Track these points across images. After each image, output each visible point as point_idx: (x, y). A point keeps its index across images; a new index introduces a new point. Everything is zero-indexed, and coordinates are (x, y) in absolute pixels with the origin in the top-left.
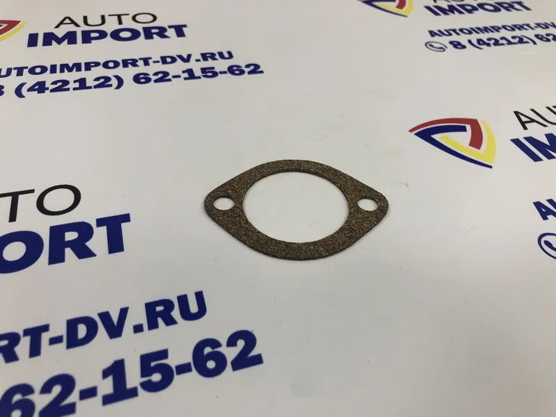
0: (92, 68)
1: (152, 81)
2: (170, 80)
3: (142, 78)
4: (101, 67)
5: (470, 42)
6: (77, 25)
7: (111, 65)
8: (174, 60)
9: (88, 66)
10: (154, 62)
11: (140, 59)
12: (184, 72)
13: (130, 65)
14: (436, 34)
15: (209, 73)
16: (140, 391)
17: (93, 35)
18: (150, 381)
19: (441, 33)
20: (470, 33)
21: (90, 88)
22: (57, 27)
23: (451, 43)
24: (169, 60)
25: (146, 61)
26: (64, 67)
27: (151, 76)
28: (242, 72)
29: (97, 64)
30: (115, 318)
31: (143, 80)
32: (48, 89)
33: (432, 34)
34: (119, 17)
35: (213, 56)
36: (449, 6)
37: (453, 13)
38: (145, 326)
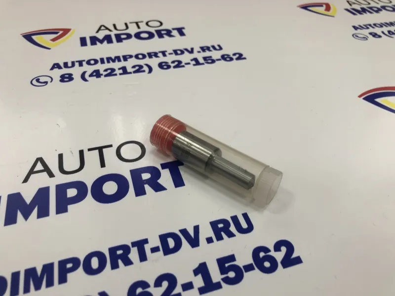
0: (128, 60)
1: (172, 68)
2: (183, 66)
3: (164, 65)
4: (134, 58)
5: (383, 32)
6: (110, 31)
7: (140, 56)
8: (182, 52)
9: (125, 58)
10: (170, 54)
11: (160, 52)
12: (192, 60)
13: (153, 57)
14: (358, 28)
15: (209, 60)
16: (223, 284)
17: (123, 37)
18: (228, 277)
19: (361, 27)
20: (381, 26)
21: (130, 73)
22: (97, 32)
23: (371, 34)
24: (179, 52)
25: (164, 53)
26: (109, 59)
27: (170, 64)
28: (231, 59)
29: (131, 56)
30: (192, 233)
31: (165, 67)
32: (102, 75)
33: (355, 28)
34: (137, 23)
35: (208, 49)
36: (361, 8)
37: (366, 13)
38: (214, 238)
